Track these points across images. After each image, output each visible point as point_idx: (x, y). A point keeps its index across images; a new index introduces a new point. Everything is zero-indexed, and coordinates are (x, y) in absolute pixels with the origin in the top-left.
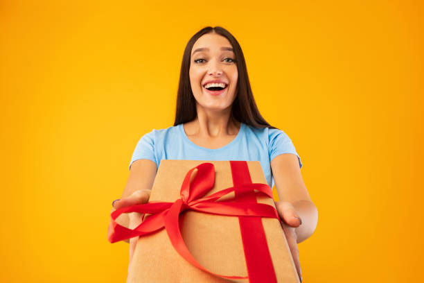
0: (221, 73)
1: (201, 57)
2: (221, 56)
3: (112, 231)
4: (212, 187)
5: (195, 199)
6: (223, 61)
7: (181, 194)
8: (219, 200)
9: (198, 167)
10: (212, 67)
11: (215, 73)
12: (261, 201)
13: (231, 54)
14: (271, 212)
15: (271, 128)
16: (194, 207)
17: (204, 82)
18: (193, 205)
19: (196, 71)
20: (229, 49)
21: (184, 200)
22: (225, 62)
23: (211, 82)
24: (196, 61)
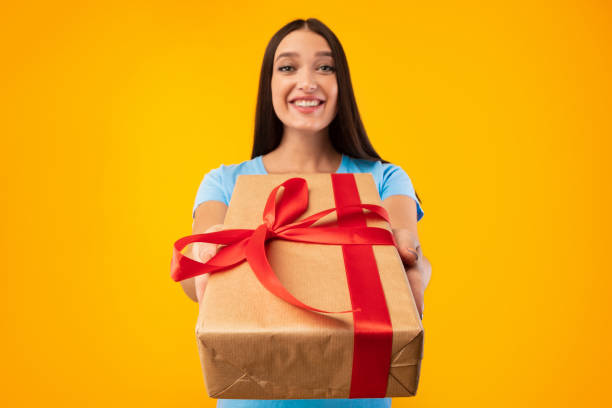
0: (315, 87)
1: (286, 64)
2: (315, 63)
3: (176, 266)
4: (304, 210)
5: (283, 225)
6: (317, 69)
7: (265, 218)
8: (316, 223)
9: (285, 184)
10: (303, 79)
11: (307, 88)
12: (372, 224)
13: (328, 60)
14: (386, 238)
15: (383, 162)
16: (281, 234)
17: (291, 98)
18: (281, 231)
19: (280, 82)
20: (327, 54)
21: (268, 226)
22: (320, 70)
23: (302, 99)
24: (281, 69)
